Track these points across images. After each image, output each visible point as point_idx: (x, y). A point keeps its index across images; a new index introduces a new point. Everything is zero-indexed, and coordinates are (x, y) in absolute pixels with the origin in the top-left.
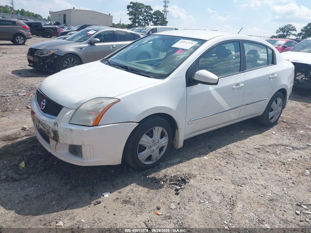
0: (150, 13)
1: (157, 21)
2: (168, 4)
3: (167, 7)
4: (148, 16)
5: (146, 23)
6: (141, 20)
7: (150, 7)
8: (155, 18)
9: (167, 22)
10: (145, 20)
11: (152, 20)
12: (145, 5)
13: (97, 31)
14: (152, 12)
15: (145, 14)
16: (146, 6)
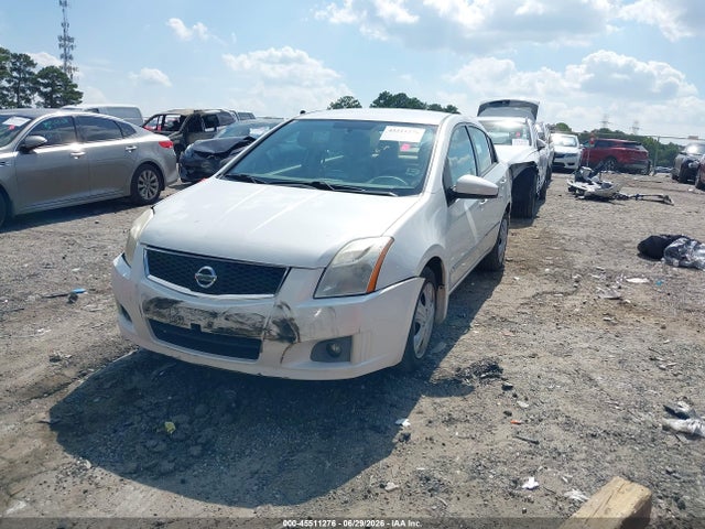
0: (31, 73)
1: (53, 92)
2: (71, 52)
3: (71, 58)
4: (25, 80)
5: (23, 98)
6: (7, 89)
7: (27, 57)
8: (46, 86)
9: (80, 95)
10: (17, 90)
11: (38, 90)
12: (12, 52)
13: (32, 119)
14: (36, 71)
15: (15, 74)
16: (15, 56)
